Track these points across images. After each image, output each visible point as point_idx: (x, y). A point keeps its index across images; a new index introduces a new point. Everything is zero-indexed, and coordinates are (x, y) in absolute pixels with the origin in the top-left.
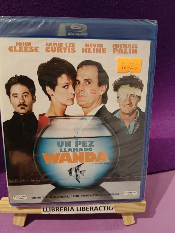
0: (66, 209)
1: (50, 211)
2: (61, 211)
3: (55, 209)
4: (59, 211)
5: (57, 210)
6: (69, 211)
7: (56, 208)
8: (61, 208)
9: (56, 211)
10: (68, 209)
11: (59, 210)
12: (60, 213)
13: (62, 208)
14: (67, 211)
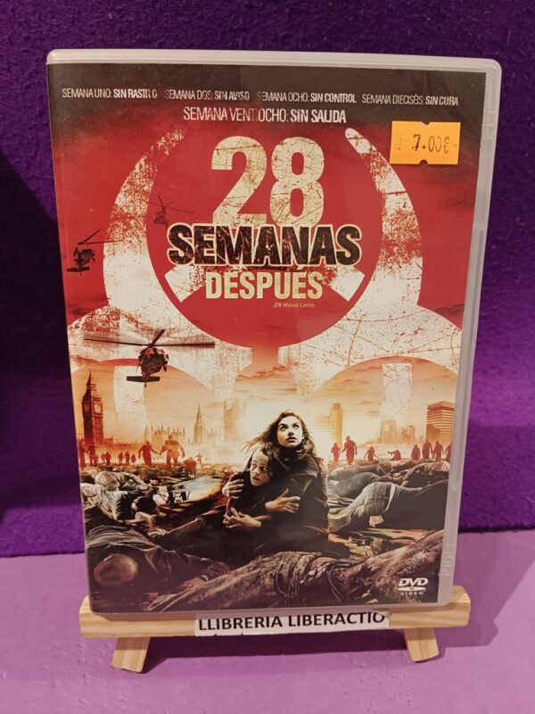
0: (261, 623)
1: (218, 628)
2: (247, 627)
3: (232, 623)
4: (241, 627)
5: (238, 626)
6: (268, 626)
7: (235, 620)
8: (246, 619)
9: (235, 627)
10: (265, 623)
11: (243, 624)
12: (245, 634)
13: (249, 620)
14: (263, 626)
